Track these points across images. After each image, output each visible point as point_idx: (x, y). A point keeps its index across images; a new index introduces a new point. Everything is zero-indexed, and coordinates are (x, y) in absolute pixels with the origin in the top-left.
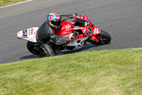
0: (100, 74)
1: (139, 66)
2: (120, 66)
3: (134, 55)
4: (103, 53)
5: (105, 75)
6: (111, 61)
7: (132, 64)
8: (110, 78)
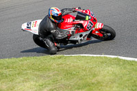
0: (18, 80)
1: (56, 72)
2: (38, 73)
3: (51, 62)
4: (22, 60)
5: (23, 81)
6: (29, 68)
7: (49, 70)
8: (28, 84)
